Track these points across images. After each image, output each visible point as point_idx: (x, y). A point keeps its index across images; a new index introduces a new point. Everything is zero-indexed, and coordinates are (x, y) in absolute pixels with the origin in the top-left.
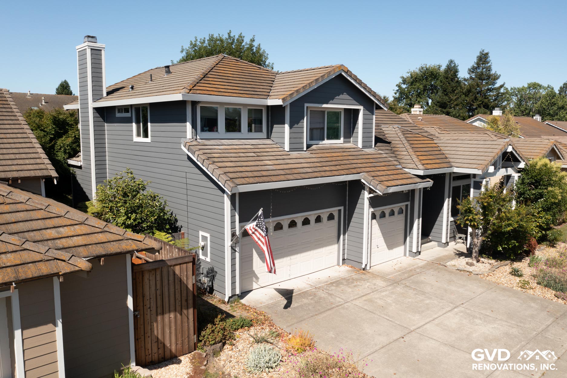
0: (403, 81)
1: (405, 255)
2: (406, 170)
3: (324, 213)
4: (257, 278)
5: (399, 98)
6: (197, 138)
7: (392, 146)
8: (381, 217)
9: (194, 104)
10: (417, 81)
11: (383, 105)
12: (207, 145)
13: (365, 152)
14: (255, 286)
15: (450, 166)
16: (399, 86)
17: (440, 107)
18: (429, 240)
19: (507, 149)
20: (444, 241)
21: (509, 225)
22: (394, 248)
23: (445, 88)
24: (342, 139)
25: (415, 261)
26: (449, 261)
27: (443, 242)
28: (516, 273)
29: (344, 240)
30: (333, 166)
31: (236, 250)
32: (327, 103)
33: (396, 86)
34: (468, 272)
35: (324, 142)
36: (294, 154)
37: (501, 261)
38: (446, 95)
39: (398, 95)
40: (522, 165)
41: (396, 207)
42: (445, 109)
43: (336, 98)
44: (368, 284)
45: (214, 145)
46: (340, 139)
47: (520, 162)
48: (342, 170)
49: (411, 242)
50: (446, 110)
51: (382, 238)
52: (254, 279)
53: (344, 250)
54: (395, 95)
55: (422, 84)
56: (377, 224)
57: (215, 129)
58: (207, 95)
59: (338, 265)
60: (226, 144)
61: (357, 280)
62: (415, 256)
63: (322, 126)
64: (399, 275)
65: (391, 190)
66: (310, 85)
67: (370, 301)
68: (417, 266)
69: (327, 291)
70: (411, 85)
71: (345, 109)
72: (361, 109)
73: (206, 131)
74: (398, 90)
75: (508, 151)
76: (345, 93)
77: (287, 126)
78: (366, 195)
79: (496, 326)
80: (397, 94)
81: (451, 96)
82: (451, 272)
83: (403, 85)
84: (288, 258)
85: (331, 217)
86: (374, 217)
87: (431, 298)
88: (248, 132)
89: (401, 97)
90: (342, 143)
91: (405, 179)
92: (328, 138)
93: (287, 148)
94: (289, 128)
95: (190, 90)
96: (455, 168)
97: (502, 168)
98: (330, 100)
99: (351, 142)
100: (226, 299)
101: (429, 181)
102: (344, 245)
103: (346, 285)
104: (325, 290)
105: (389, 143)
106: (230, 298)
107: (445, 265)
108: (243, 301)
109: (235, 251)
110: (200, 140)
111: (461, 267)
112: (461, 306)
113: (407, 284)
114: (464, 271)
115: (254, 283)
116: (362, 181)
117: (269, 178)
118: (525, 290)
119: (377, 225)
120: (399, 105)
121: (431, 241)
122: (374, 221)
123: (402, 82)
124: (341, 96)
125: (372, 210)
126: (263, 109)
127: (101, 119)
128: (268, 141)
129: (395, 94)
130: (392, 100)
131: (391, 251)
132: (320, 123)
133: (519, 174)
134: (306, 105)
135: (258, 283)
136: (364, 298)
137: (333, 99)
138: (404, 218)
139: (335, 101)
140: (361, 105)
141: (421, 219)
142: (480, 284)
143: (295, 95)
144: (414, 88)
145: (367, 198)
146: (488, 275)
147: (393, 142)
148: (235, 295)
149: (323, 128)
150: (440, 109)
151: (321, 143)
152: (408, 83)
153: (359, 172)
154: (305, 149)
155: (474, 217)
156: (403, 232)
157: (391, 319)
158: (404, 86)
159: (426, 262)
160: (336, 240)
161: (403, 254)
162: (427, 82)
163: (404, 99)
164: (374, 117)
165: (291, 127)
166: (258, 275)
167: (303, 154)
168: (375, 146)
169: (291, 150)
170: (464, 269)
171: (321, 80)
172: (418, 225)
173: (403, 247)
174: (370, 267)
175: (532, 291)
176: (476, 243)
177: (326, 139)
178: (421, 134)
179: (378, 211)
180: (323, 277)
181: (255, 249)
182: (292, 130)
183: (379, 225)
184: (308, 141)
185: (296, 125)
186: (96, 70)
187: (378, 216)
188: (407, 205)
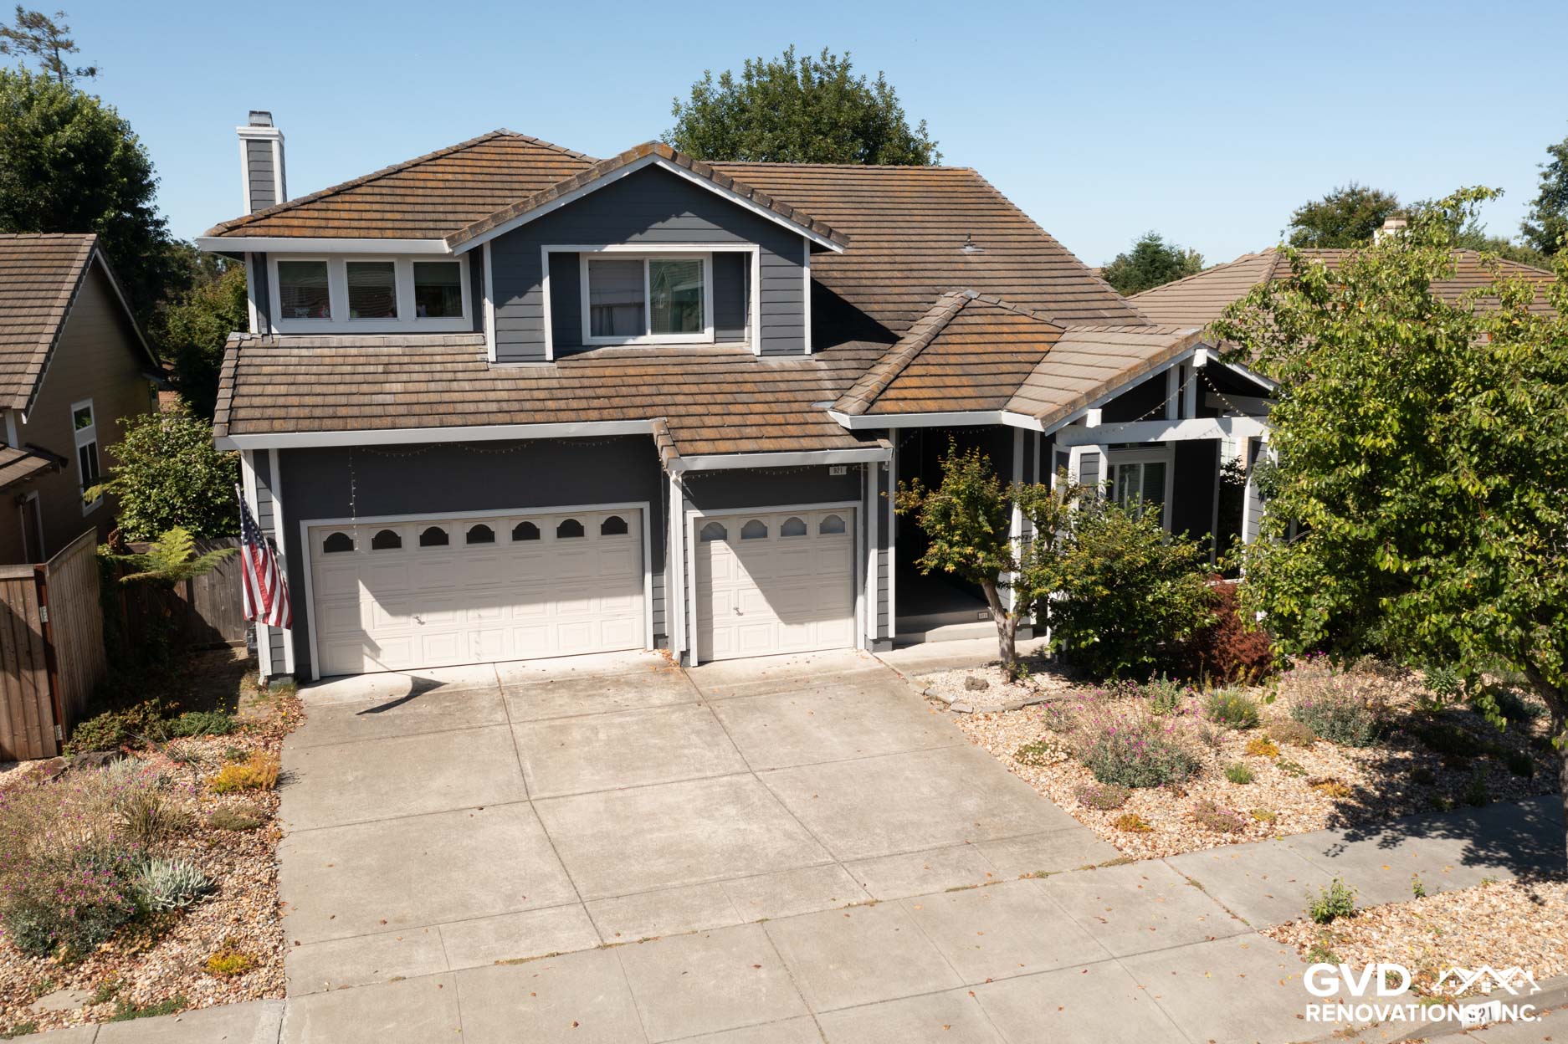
1: (856, 644)
2: (833, 414)
3: (592, 516)
4: (375, 649)
5: (1558, 190)
6: (269, 330)
7: (895, 347)
8: (745, 535)
11: (826, 238)
14: (368, 664)
15: (999, 407)
16: (1556, 150)
19: (1188, 359)
22: (809, 621)
24: (709, 333)
26: (934, 672)
29: (657, 588)
30: (587, 398)
32: (622, 241)
33: (1550, 151)
34: (944, 703)
35: (641, 340)
36: (511, 368)
39: (1554, 179)
41: (813, 514)
43: (654, 226)
44: (631, 695)
45: (298, 348)
46: (702, 332)
49: (866, 611)
51: (758, 591)
52: (366, 650)
53: (655, 611)
54: (1546, 182)
56: (731, 551)
57: (323, 313)
59: (645, 648)
60: (334, 345)
61: (624, 684)
62: (875, 650)
63: (637, 300)
64: (747, 687)
65: (701, 464)
66: (537, 202)
67: (562, 730)
71: (716, 255)
72: (752, 252)
73: (300, 316)
74: (1554, 166)
75: (1193, 363)
76: (687, 214)
77: (488, 304)
78: (673, 479)
79: (753, 827)
80: (1554, 176)
82: (899, 698)
84: (472, 613)
85: (614, 526)
87: (718, 745)
88: (418, 315)
90: (711, 341)
92: (653, 332)
93: (492, 357)
94: (493, 306)
95: (232, 229)
96: (1005, 413)
98: (633, 233)
99: (740, 339)
100: (261, 681)
101: (879, 447)
102: (654, 598)
103: (576, 691)
104: (506, 695)
105: (896, 340)
106: (269, 678)
107: (910, 679)
108: (304, 693)
110: (279, 336)
111: (938, 690)
112: (760, 774)
113: (720, 709)
114: (936, 699)
115: (366, 660)
116: (654, 438)
119: (733, 556)
122: (718, 545)
124: (673, 222)
125: (694, 514)
126: (460, 261)
128: (475, 339)
129: (1546, 176)
130: (1537, 198)
131: (795, 628)
134: (546, 250)
135: (379, 660)
136: (558, 722)
137: (642, 231)
138: (850, 547)
139: (649, 234)
140: (750, 240)
141: (892, 551)
143: (487, 228)
145: (676, 483)
146: (986, 716)
148: (283, 675)
149: (642, 305)
151: (630, 341)
153: (648, 414)
154: (550, 356)
156: (849, 582)
157: (529, 771)
160: (639, 585)
161: (851, 642)
164: (806, 268)
165: (498, 305)
166: (379, 643)
167: (533, 368)
168: (817, 346)
169: (500, 359)
170: (939, 695)
171: (576, 184)
172: (882, 566)
173: (850, 621)
174: (701, 663)
175: (1031, 772)
176: (1001, 626)
177: (649, 331)
178: (1039, 315)
179: (734, 518)
180: (555, 668)
181: (364, 583)
182: (505, 311)
183: (741, 556)
184: (587, 337)
185: (516, 300)
186: (260, 186)
187: (734, 530)
188: (854, 510)
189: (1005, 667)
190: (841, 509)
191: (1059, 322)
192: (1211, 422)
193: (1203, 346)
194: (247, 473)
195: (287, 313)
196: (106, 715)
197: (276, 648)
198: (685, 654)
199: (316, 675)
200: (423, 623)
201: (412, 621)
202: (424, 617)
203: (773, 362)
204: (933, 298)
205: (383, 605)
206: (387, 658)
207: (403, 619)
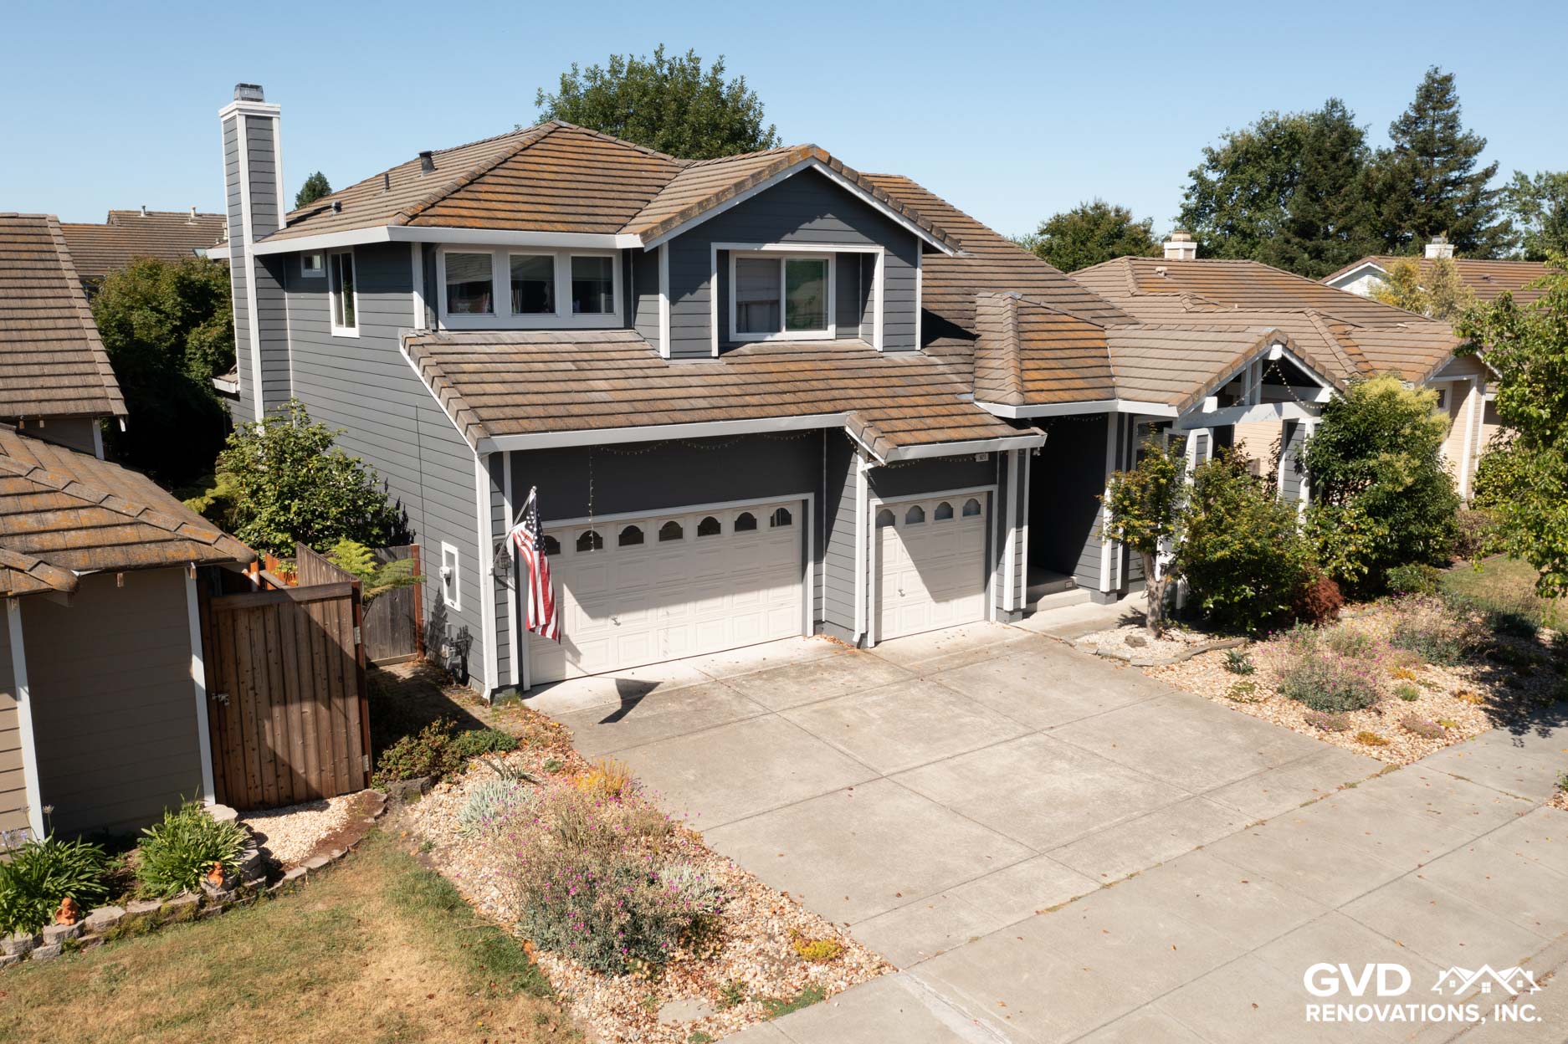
0: (1211, 161)
1: (987, 618)
2: (981, 405)
3: (763, 508)
4: (576, 654)
5: (1196, 209)
6: (437, 326)
7: (979, 344)
8: (909, 521)
9: (429, 249)
10: (1249, 160)
11: (942, 241)
12: (457, 344)
13: (890, 360)
14: (570, 670)
15: (1111, 396)
16: (1194, 175)
17: (1297, 234)
18: (1069, 585)
19: (1268, 354)
20: (1105, 586)
21: (1224, 545)
22: (953, 599)
23: (1311, 181)
24: (832, 328)
25: (1006, 631)
26: (1086, 634)
27: (1102, 590)
28: (1235, 665)
29: (817, 575)
30: (775, 393)
31: (509, 583)
32: (777, 240)
33: (1190, 176)
34: (1120, 659)
35: (778, 336)
36: (684, 365)
37: (1222, 636)
38: (1317, 200)
39: (1193, 200)
40: (1325, 395)
41: (958, 498)
42: (1311, 240)
43: (803, 226)
44: (850, 677)
45: (477, 344)
46: (826, 329)
47: (1320, 387)
48: (794, 403)
49: (1001, 586)
50: (1313, 243)
51: (916, 573)
52: (568, 655)
53: (817, 598)
54: (1187, 202)
55: (1264, 168)
56: (898, 536)
57: (486, 307)
58: (454, 227)
59: (804, 634)
60: (509, 341)
61: (828, 668)
62: (1010, 621)
63: (773, 298)
64: (941, 662)
65: (912, 453)
66: (718, 199)
67: (830, 713)
68: (1000, 643)
69: (737, 689)
70: (1232, 173)
71: (839, 255)
72: (878, 254)
73: (462, 311)
74: (1193, 188)
75: (1271, 358)
76: (829, 215)
77: (663, 300)
78: (861, 466)
79: (1097, 776)
80: (1193, 197)
81: (1328, 203)
82: (1077, 659)
83: (1210, 172)
84: (661, 611)
85: (782, 518)
86: (885, 519)
87: (982, 712)
88: (574, 311)
89: (1204, 207)
90: (834, 337)
91: (964, 427)
92: (788, 328)
93: (664, 351)
94: (668, 302)
95: (413, 217)
96: (1120, 401)
97: (1264, 401)
98: (787, 233)
99: (860, 336)
100: (486, 695)
101: (1036, 434)
102: (817, 586)
103: (794, 678)
104: (734, 687)
105: (974, 337)
106: (494, 692)
107: (1072, 642)
108: (529, 702)
109: (506, 586)
110: (447, 332)
111: (1107, 649)
112: (1046, 732)
113: (944, 682)
114: (1112, 657)
115: (568, 665)
116: (848, 430)
117: (583, 421)
118: (1238, 705)
119: (899, 541)
120: (1198, 229)
121: (1075, 587)
122: (888, 531)
123: (1207, 164)
124: (818, 223)
125: (878, 501)
126: (614, 256)
127: (274, 283)
128: (626, 335)
129: (1187, 197)
130: (1179, 216)
131: (943, 605)
132: (768, 289)
133: (1319, 420)
134: (715, 247)
135: (580, 665)
136: (816, 707)
137: (793, 231)
138: (983, 526)
139: (798, 234)
140: (878, 242)
141: (1025, 529)
142: (1131, 688)
143: (675, 224)
144: (1240, 181)
145: (863, 472)
146: (1168, 667)
147: (985, 335)
148: (508, 687)
149: (777, 302)
150: (1297, 240)
151: (769, 338)
152: (1226, 166)
153: (839, 408)
154: (715, 353)
155: (1131, 523)
156: (982, 560)
157: (848, 752)
158: (1212, 176)
159: (1029, 634)
160: (798, 574)
161: (982, 615)
162: (1279, 162)
163: (1212, 211)
164: (919, 272)
165: (673, 300)
166: (579, 647)
167: (707, 365)
168: (924, 345)
169: (674, 355)
170: (1114, 654)
171: (749, 184)
172: (1019, 543)
173: (982, 597)
174: (877, 643)
175: (1253, 708)
176: (1153, 589)
177: (784, 328)
178: (1077, 314)
179: (902, 504)
180: (749, 658)
181: (568, 586)
182: (680, 306)
183: (905, 541)
184: (734, 336)
185: (688, 297)
187: (900, 517)
188: (990, 494)
189: (1154, 625)
190: (979, 492)
191: (1094, 321)
192: (1270, 407)
193: (1278, 342)
194: (482, 476)
196: (405, 739)
197: (503, 659)
198: (864, 636)
199: (527, 686)
200: (618, 624)
201: (610, 622)
202: (620, 618)
203: (897, 357)
204: (970, 298)
205: (585, 608)
206: (588, 663)
207: (601, 622)
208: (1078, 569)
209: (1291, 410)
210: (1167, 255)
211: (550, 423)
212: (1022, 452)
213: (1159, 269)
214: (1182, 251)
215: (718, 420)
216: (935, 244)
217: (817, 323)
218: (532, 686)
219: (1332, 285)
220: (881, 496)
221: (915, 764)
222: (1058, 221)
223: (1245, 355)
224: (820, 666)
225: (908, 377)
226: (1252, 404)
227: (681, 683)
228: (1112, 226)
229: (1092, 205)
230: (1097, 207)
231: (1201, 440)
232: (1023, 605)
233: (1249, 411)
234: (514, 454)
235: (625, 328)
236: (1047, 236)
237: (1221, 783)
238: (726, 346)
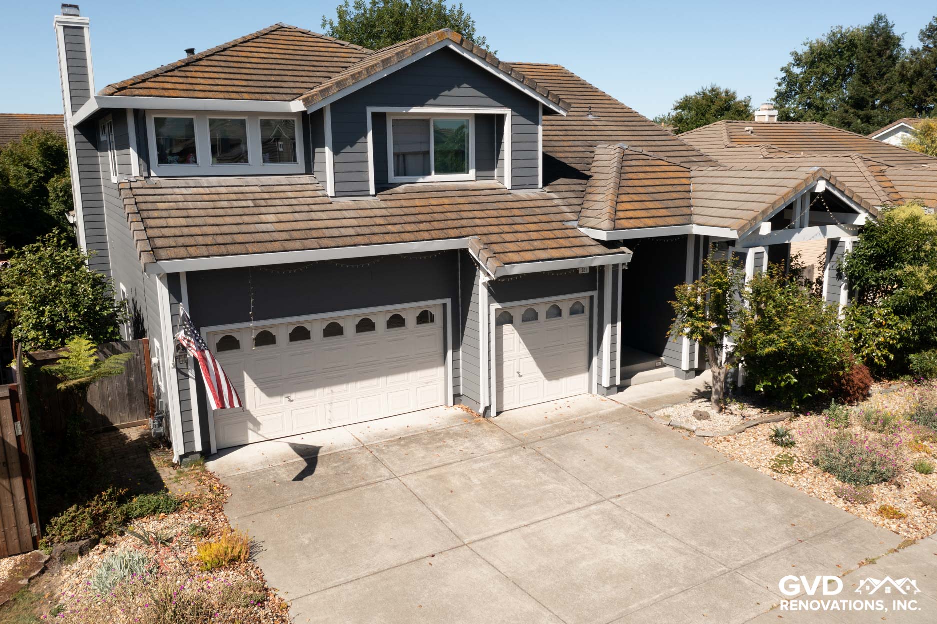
0: (796, 60)
1: (590, 391)
2: (582, 230)
3: (410, 310)
4: (257, 424)
5: (786, 93)
6: (149, 174)
7: (591, 183)
8: (525, 320)
9: (140, 115)
10: (822, 59)
11: (557, 104)
12: (161, 188)
13: (516, 196)
14: (252, 437)
15: (688, 222)
16: (786, 70)
17: (853, 106)
18: (659, 364)
19: (815, 188)
20: (685, 366)
21: (772, 342)
22: (562, 378)
23: (863, 70)
24: (473, 172)
25: (603, 403)
26: (663, 408)
27: (683, 369)
28: (779, 438)
29: (456, 361)
30: (414, 223)
31: (190, 374)
32: (422, 105)
33: (782, 70)
34: (688, 430)
35: (428, 179)
36: (346, 202)
37: (772, 411)
38: (867, 83)
39: (784, 87)
40: (861, 220)
41: (566, 301)
42: (863, 110)
43: (443, 94)
44: (468, 444)
45: (178, 188)
46: (468, 173)
47: (857, 213)
48: (428, 231)
49: (600, 368)
50: (864, 112)
51: (532, 359)
52: (250, 425)
53: (456, 378)
54: (779, 88)
55: (832, 64)
56: (516, 332)
57: (191, 160)
58: (154, 96)
59: (446, 405)
60: (206, 185)
61: (456, 435)
62: (608, 395)
63: (424, 149)
64: (545, 431)
65: (517, 270)
66: (368, 73)
67: (441, 478)
68: (596, 414)
69: (377, 455)
70: (810, 68)
71: (478, 116)
72: (506, 115)
73: (170, 162)
74: (784, 79)
75: (817, 191)
76: (465, 85)
77: (328, 153)
78: (482, 279)
79: (648, 547)
80: (784, 85)
81: (875, 85)
82: (655, 430)
83: (796, 68)
84: (327, 390)
85: (425, 318)
86: (504, 319)
87: (565, 480)
88: (264, 161)
89: (791, 91)
90: (475, 179)
91: (565, 248)
92: (439, 171)
93: (331, 191)
94: (332, 153)
95: (120, 90)
96: (694, 226)
97: (812, 224)
98: (430, 99)
99: (496, 178)
100: (176, 460)
101: (624, 253)
102: (456, 369)
103: (424, 444)
104: (375, 453)
105: (587, 178)
106: (182, 457)
107: (652, 415)
108: (211, 466)
109: (188, 376)
110: (158, 179)
111: (678, 421)
112: (614, 501)
113: (541, 451)
114: (682, 428)
115: (250, 433)
116: (471, 251)
118: (780, 475)
119: (517, 335)
120: (787, 106)
121: (664, 366)
122: (508, 328)
123: (794, 63)
124: (456, 91)
125: (496, 306)
126: (295, 119)
127: (90, 146)
128: (307, 179)
129: (780, 85)
130: (774, 97)
131: (554, 382)
132: (421, 143)
133: (856, 239)
134: (370, 110)
135: (260, 432)
136: (433, 473)
137: (435, 97)
138: (587, 323)
139: (440, 100)
140: (506, 105)
141: (619, 325)
142: (692, 458)
143: (332, 92)
144: (816, 74)
145: (484, 284)
146: (725, 439)
147: (596, 177)
148: (194, 453)
149: (428, 153)
150: (853, 111)
151: (421, 180)
152: (806, 64)
153: (464, 234)
154: (373, 192)
155: (696, 325)
156: (586, 349)
157: (444, 518)
158: (797, 71)
159: (621, 406)
160: (441, 360)
161: (587, 390)
162: (842, 60)
163: (797, 94)
164: (540, 128)
165: (336, 152)
166: (260, 420)
167: (364, 201)
168: (545, 184)
169: (338, 194)
170: (683, 426)
171: (395, 60)
172: (614, 335)
173: (587, 375)
174: (498, 414)
175: (791, 479)
176: (717, 374)
177: (433, 172)
178: (671, 160)
179: (518, 308)
180: (396, 426)
181: (248, 374)
182: (341, 157)
183: (521, 335)
184: (392, 178)
185: (348, 149)
186: (75, 63)
187: (518, 318)
188: (592, 298)
189: (718, 402)
190: (583, 297)
191: (683, 165)
192: (817, 229)
193: (822, 178)
194: (163, 292)
195: (163, 160)
196: (74, 508)
197: (187, 432)
198: (487, 409)
199: (214, 450)
200: (292, 401)
201: (284, 399)
202: (293, 396)
203: (522, 194)
204: (591, 149)
205: (262, 390)
206: (267, 430)
207: (277, 399)
208: (666, 353)
209: (834, 231)
210: (757, 120)
211: (215, 250)
212: (616, 267)
213: (747, 129)
214: (767, 117)
215: (360, 245)
216: (551, 107)
217: (461, 168)
218: (218, 450)
219: (876, 139)
220: (499, 301)
221: (496, 532)
222: (687, 101)
223: (795, 189)
224: (449, 433)
225: (527, 208)
226: (802, 227)
227: (336, 449)
228: (723, 102)
229: (710, 89)
230: (713, 90)
231: (759, 256)
232: (618, 383)
233: (799, 233)
234: (190, 275)
235: (307, 174)
236: (679, 111)
237: (756, 557)
238: (383, 185)
